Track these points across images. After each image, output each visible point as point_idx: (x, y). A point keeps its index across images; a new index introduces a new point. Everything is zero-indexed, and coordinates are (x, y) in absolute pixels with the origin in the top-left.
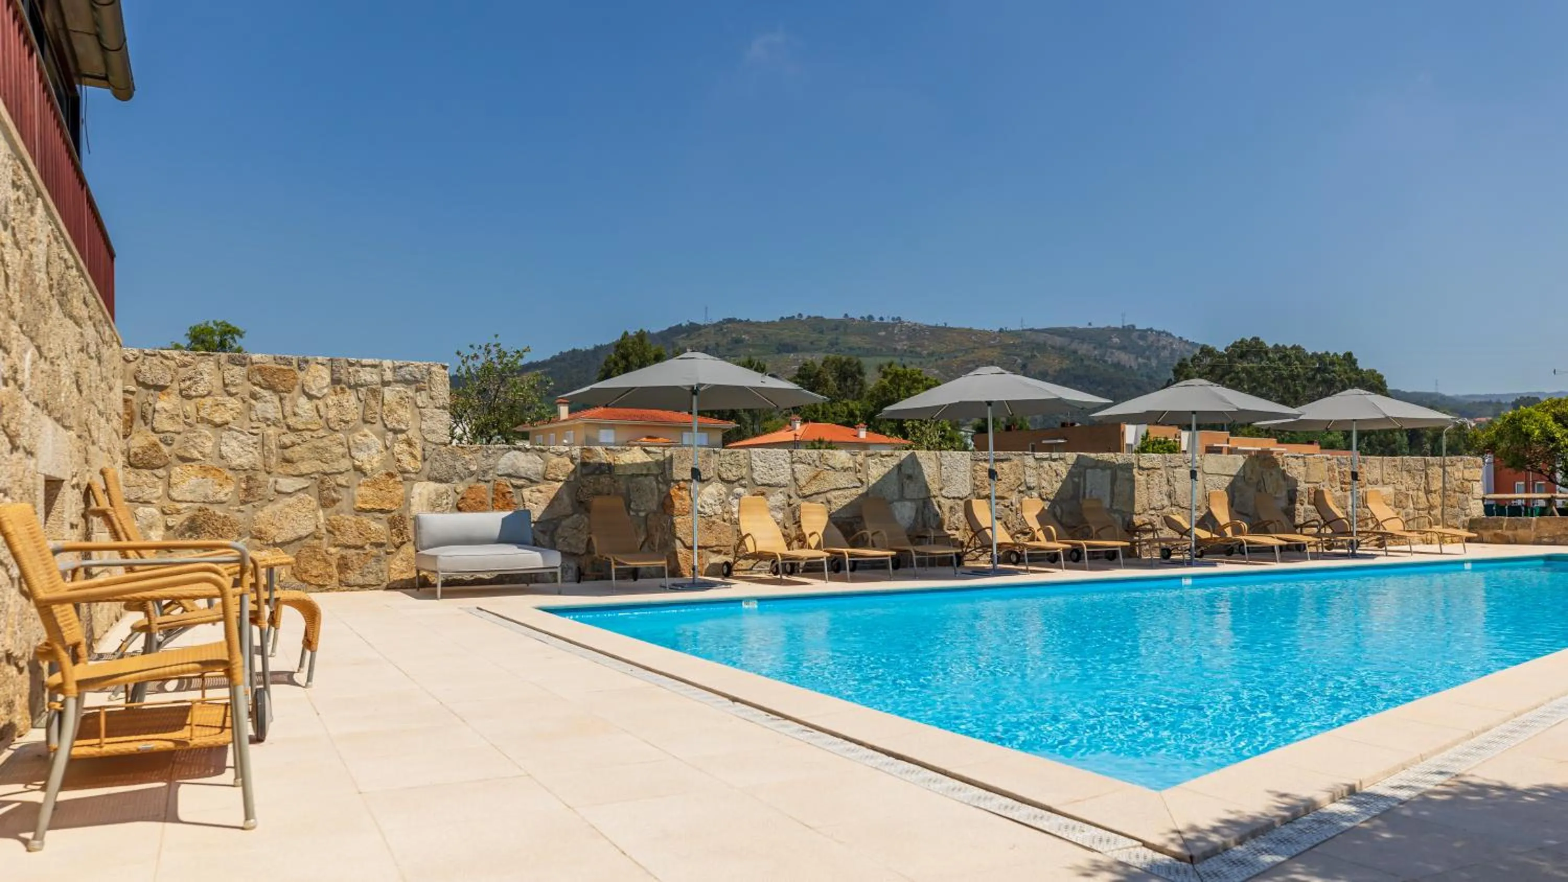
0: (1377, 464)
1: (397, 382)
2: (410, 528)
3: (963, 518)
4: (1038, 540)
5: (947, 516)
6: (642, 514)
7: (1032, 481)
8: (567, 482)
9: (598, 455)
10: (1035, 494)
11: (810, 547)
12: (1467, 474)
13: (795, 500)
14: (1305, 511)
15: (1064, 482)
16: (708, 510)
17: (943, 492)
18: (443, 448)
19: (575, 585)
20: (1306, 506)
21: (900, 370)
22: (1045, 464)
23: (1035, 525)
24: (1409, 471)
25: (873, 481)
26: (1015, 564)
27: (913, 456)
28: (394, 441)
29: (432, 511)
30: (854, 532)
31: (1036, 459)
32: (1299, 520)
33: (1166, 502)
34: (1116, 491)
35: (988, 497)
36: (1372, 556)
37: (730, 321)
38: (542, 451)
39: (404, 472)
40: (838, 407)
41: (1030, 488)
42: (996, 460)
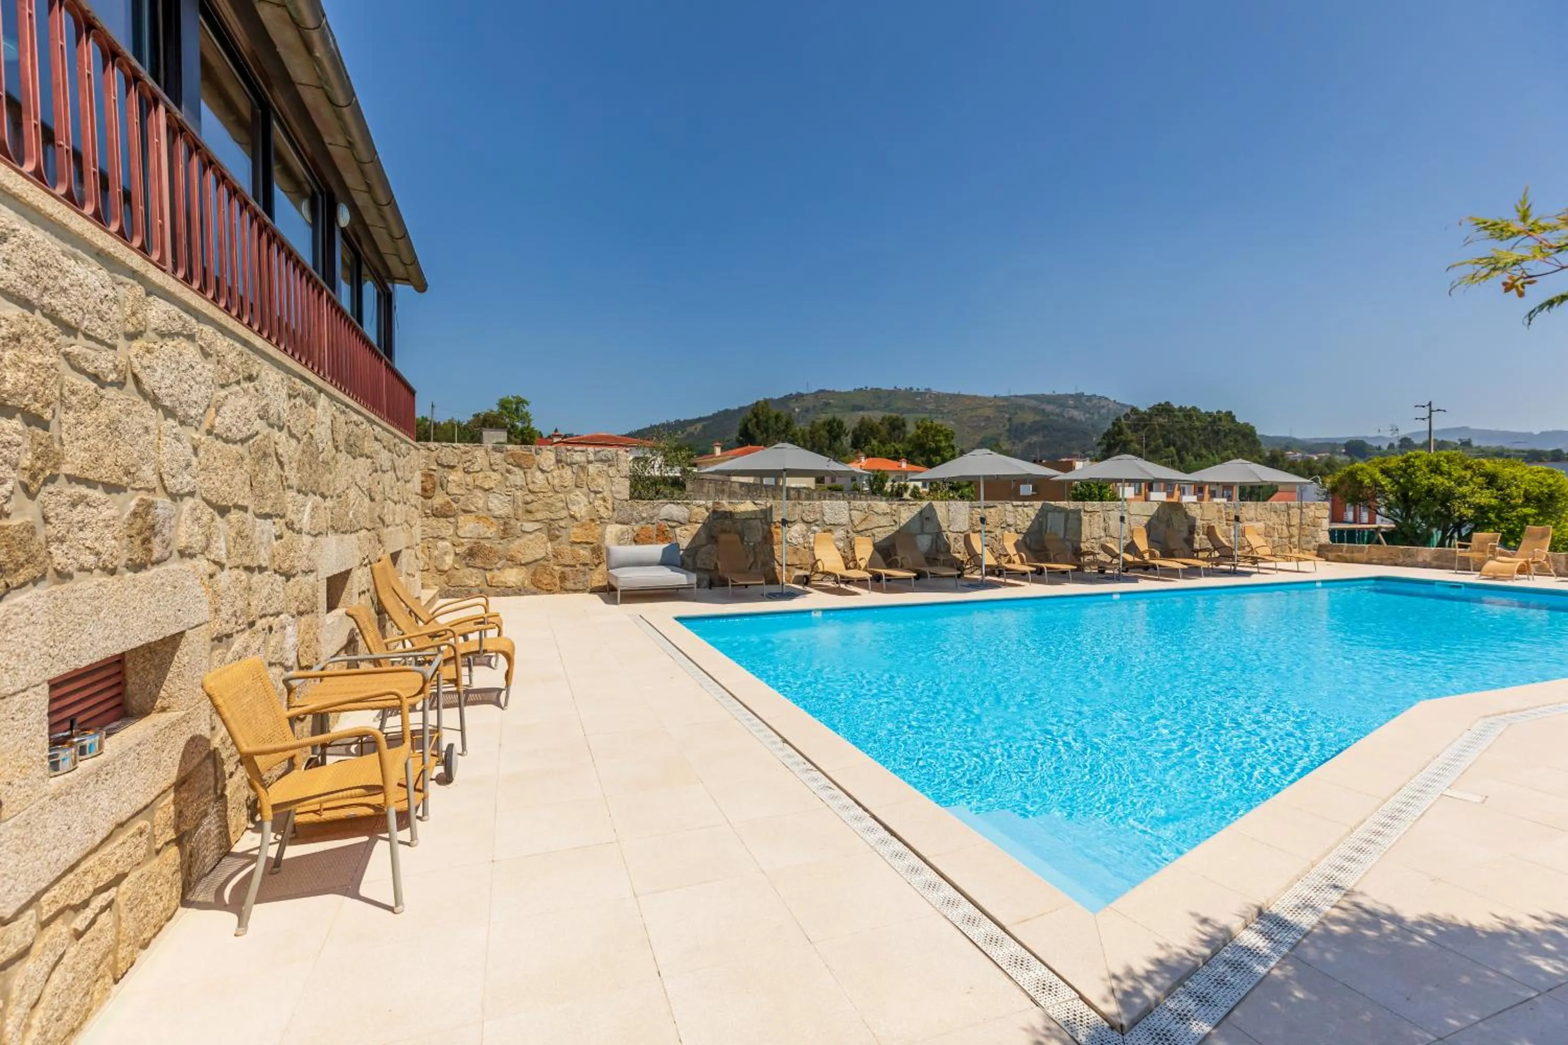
0: (1253, 507)
1: (597, 461)
2: (604, 555)
3: (963, 545)
4: (1014, 562)
5: (952, 544)
6: (752, 544)
7: (1010, 521)
8: (704, 524)
9: (723, 506)
10: (1012, 529)
11: (860, 568)
12: (1318, 514)
13: (852, 534)
14: (1201, 539)
15: (1033, 521)
16: (794, 541)
17: (950, 529)
18: (625, 503)
19: (707, 591)
20: (1201, 536)
21: (929, 424)
22: (1020, 509)
23: (1012, 551)
24: (1275, 512)
25: (903, 522)
26: (998, 576)
27: (930, 505)
28: (596, 498)
29: (619, 545)
30: (890, 556)
31: (1014, 506)
32: (1196, 546)
33: (1103, 534)
34: (1068, 526)
35: (980, 531)
36: (1248, 574)
37: (822, 391)
38: (688, 504)
39: (601, 518)
40: (888, 447)
41: (1009, 525)
42: (985, 507)
